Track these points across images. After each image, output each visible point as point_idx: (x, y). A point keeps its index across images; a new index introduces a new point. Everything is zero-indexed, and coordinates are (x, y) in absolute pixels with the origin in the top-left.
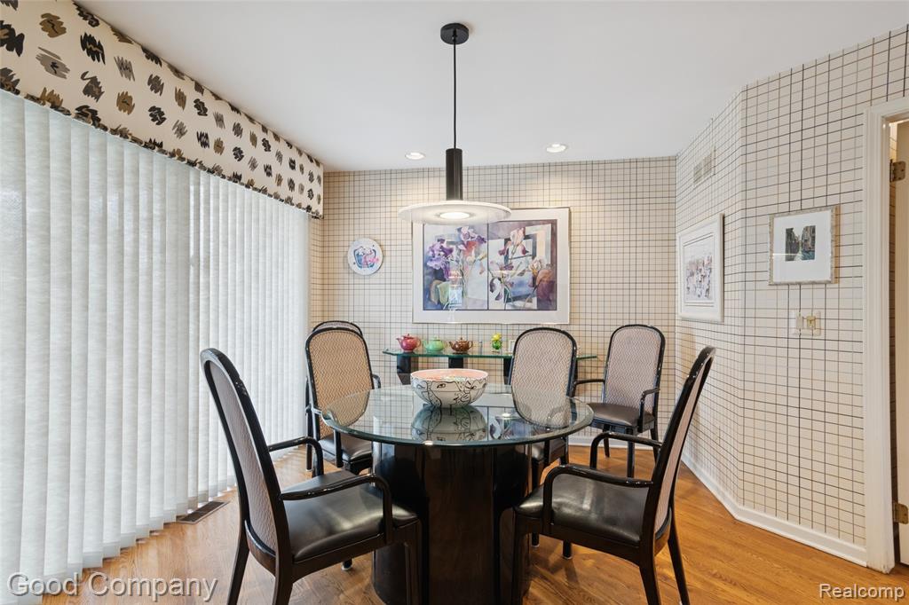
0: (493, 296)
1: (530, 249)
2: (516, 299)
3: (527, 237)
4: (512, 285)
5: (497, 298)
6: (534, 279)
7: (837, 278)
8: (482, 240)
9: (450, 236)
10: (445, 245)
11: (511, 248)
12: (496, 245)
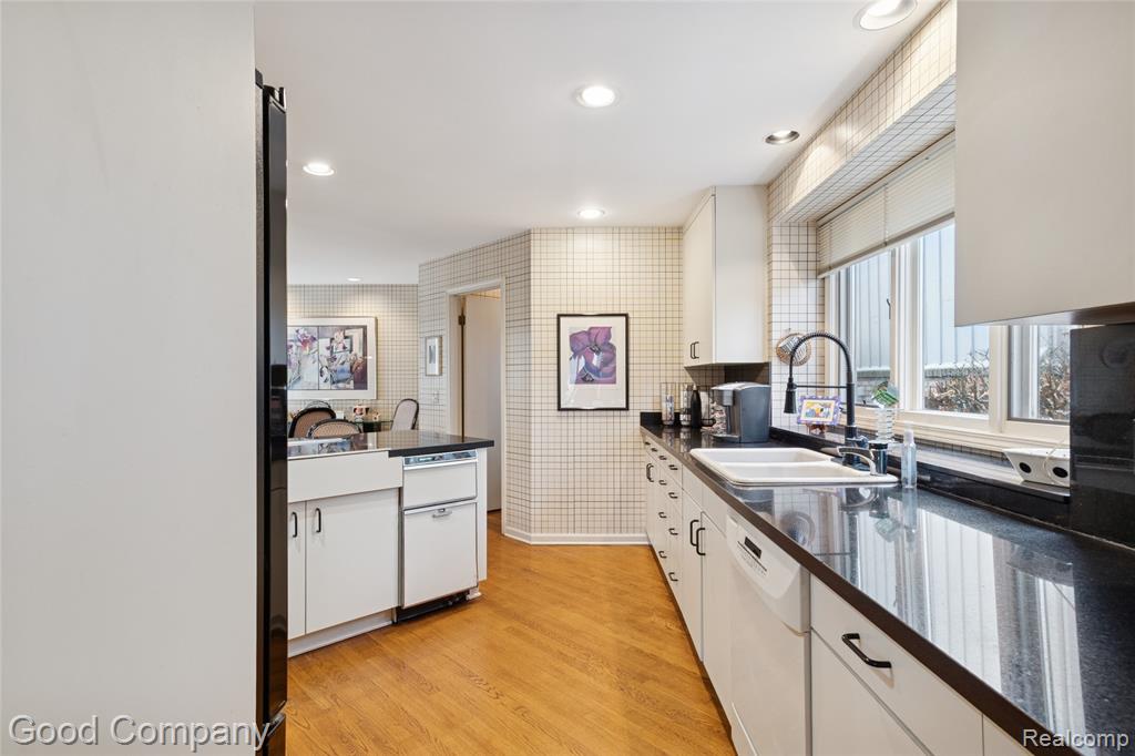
0: (322, 379)
1: (348, 346)
2: (338, 381)
3: (346, 337)
4: (336, 371)
5: (326, 381)
6: (351, 367)
7: (441, 373)
8: (315, 339)
11: (334, 344)
12: (325, 342)
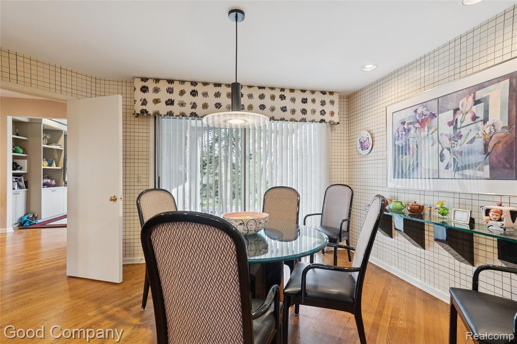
0: (443, 165)
1: (481, 115)
2: (465, 168)
4: (461, 153)
5: (447, 167)
6: (486, 145)
8: (434, 116)
9: (410, 117)
10: (406, 126)
11: (459, 117)
12: (446, 117)
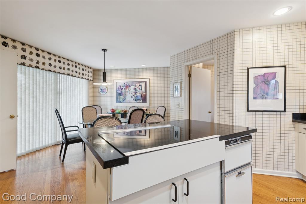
1: (140, 88)
2: (137, 100)
3: (140, 85)
4: (136, 97)
5: (133, 100)
6: (141, 95)
7: (181, 96)
8: (130, 86)
9: (122, 85)
10: (121, 87)
11: (136, 88)
12: (133, 87)
